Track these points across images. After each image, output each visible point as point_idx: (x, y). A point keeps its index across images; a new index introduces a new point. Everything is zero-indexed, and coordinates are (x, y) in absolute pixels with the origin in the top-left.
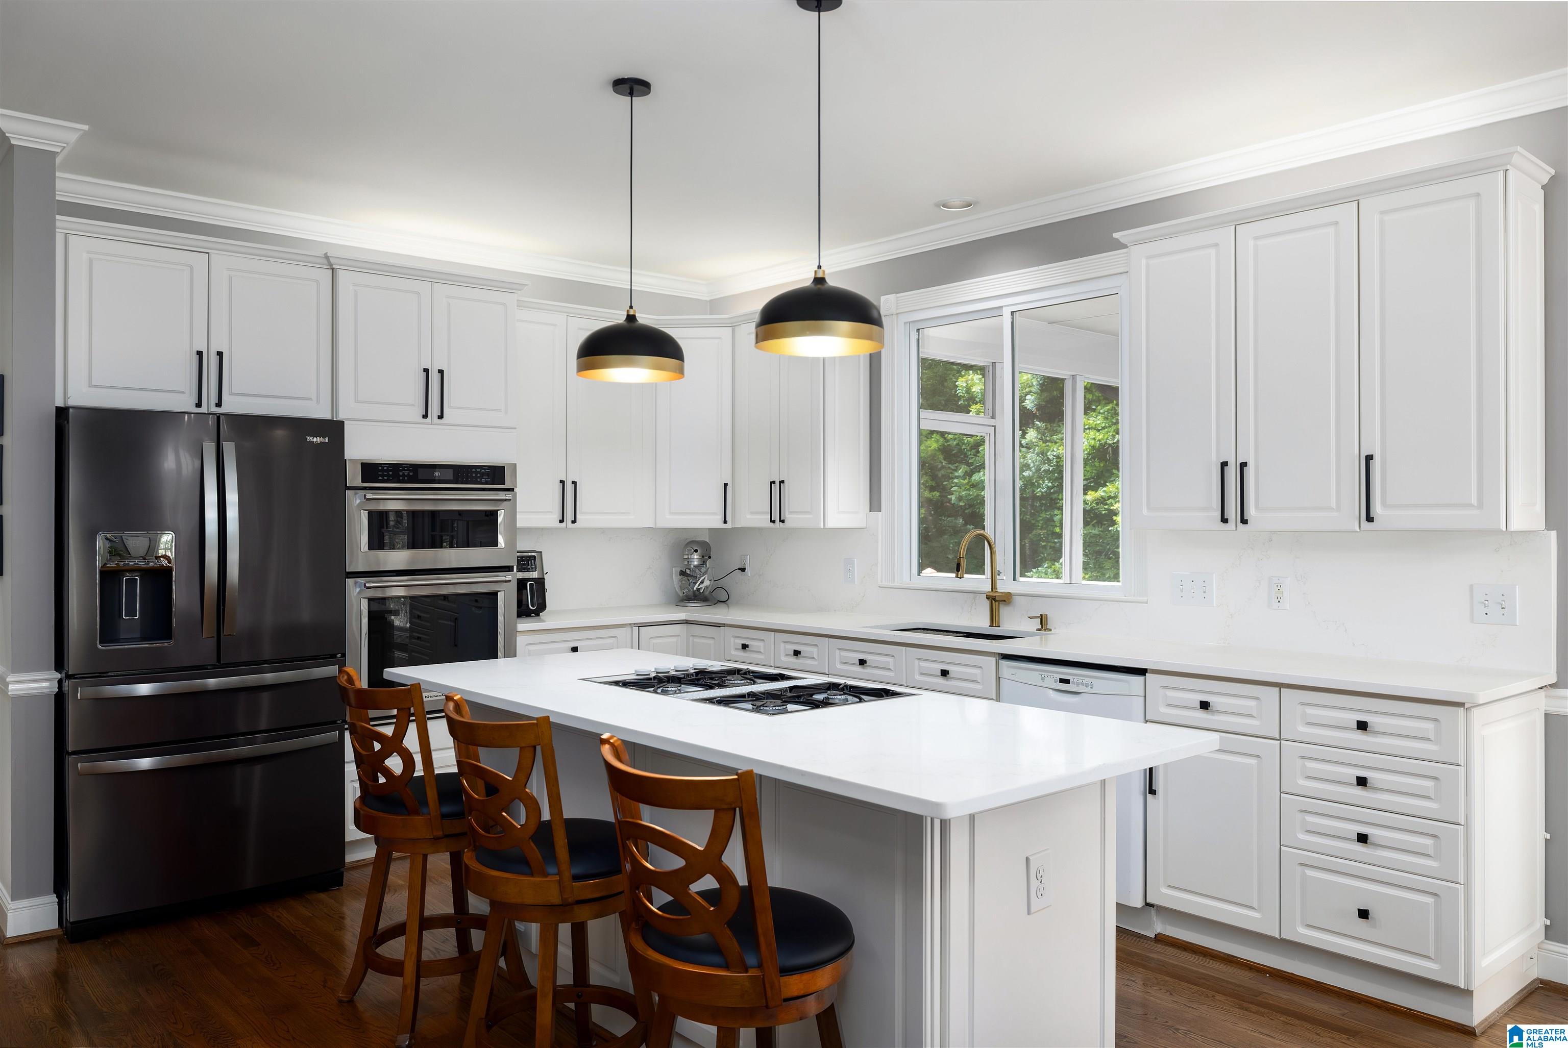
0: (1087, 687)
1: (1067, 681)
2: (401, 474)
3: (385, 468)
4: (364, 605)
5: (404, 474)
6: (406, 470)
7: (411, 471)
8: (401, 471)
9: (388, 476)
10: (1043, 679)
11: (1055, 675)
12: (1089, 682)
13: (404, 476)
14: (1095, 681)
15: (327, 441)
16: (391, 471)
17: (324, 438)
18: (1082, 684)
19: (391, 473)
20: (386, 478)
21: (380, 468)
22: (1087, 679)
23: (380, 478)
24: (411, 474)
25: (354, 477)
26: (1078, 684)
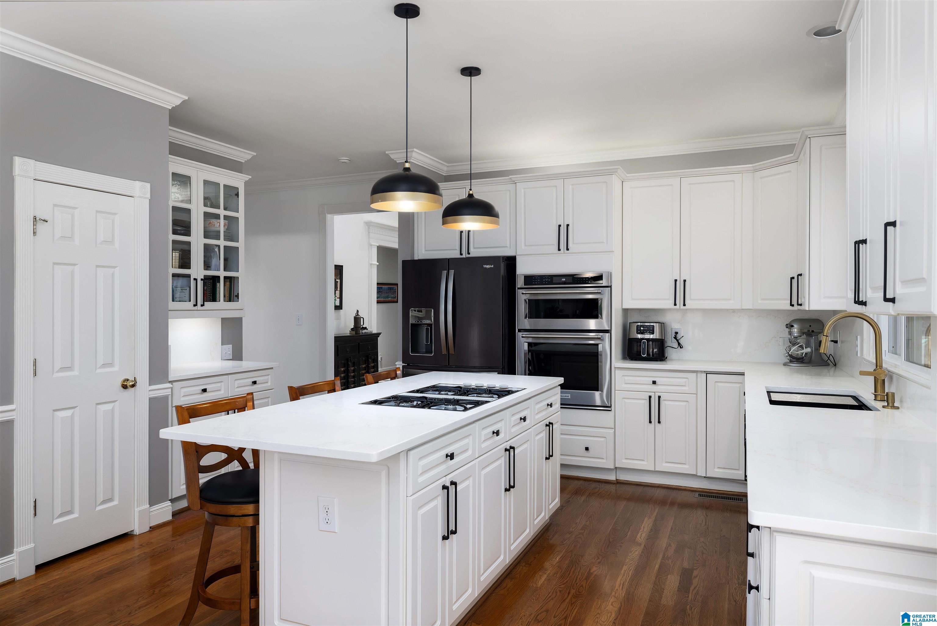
2: (544, 280)
3: (536, 278)
4: (526, 345)
5: (545, 280)
6: (547, 278)
7: (549, 279)
8: (544, 279)
9: (537, 282)
13: (545, 281)
15: (493, 267)
16: (539, 279)
17: (492, 265)
19: (539, 280)
20: (536, 283)
21: (534, 278)
23: (534, 283)
24: (549, 280)
25: (520, 282)
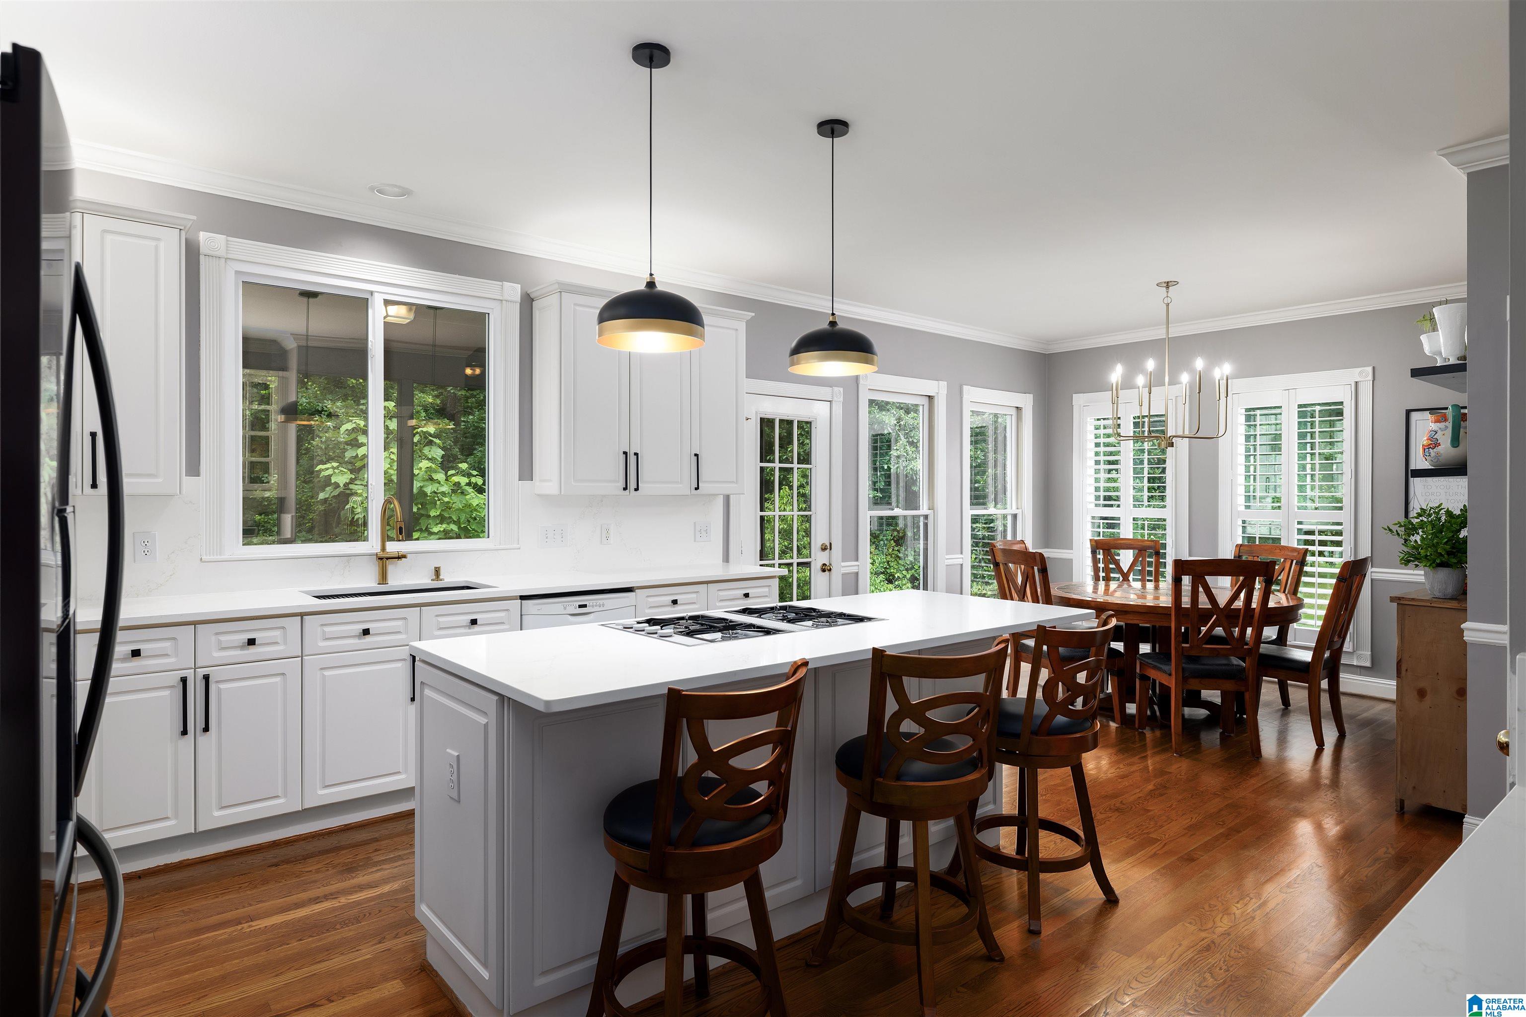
0: (600, 607)
1: (585, 606)
10: (565, 608)
11: (575, 603)
12: (601, 603)
14: (605, 602)
18: (596, 606)
22: (599, 601)
26: (593, 606)
